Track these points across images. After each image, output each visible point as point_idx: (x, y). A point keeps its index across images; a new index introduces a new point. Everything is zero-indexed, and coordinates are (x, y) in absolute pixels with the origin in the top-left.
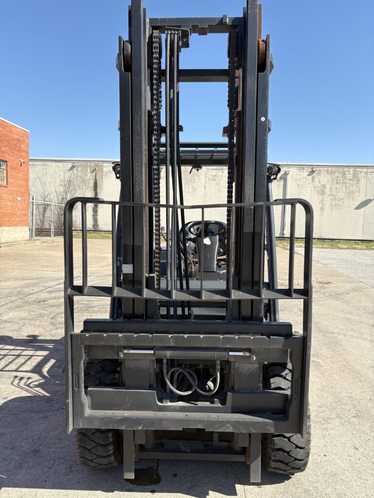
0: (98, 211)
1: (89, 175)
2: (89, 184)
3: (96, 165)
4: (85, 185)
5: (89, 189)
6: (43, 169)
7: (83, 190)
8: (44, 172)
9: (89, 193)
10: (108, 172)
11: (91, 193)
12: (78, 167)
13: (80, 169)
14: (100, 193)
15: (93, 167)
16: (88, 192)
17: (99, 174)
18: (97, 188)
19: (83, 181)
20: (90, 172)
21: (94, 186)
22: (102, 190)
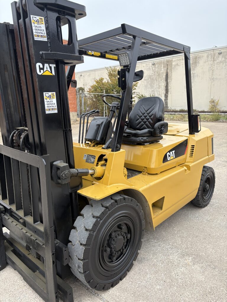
0: (168, 96)
1: (163, 69)
2: (162, 77)
3: (168, 61)
4: (160, 78)
5: (163, 80)
7: (158, 81)
9: (163, 83)
10: (175, 65)
12: (156, 65)
14: (170, 82)
15: (165, 63)
17: (169, 68)
18: (168, 79)
19: (159, 75)
20: (164, 67)
21: (166, 78)
22: (171, 80)
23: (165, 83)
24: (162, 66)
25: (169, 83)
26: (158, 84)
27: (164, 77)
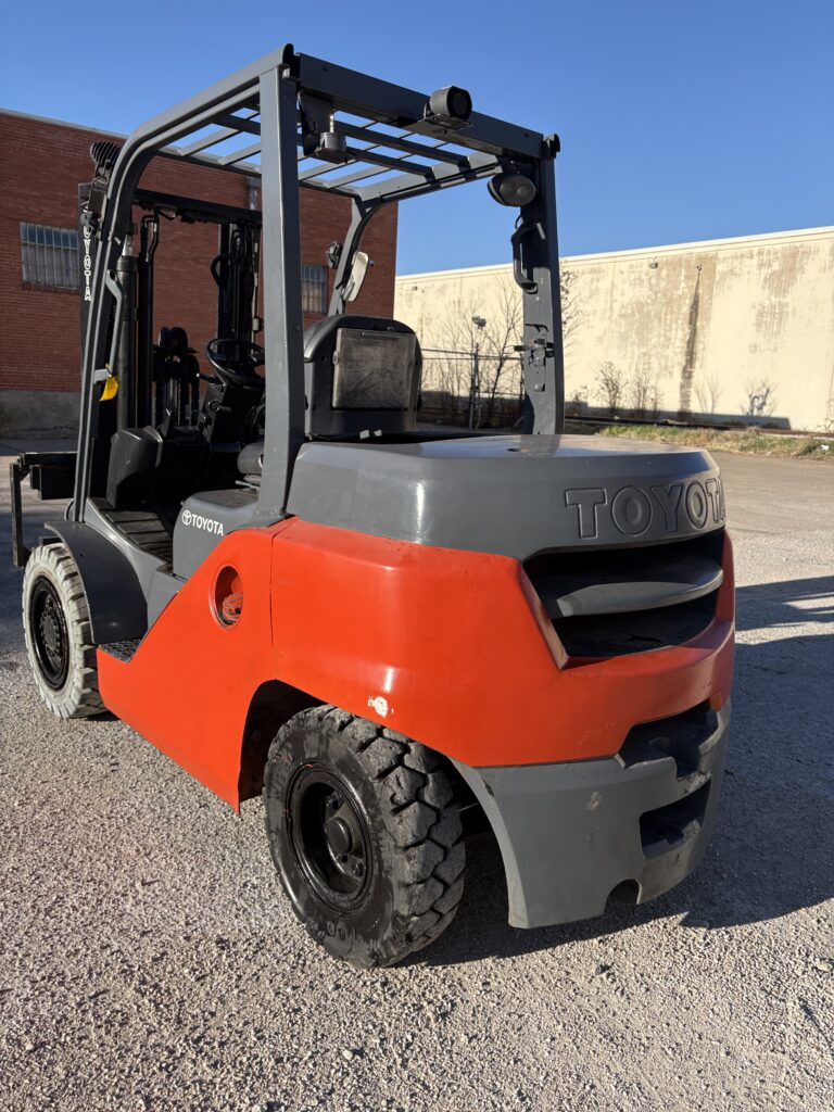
0: (693, 374)
1: (683, 285)
2: (679, 309)
3: (701, 259)
4: (672, 312)
5: (680, 322)
6: (592, 280)
7: (666, 323)
8: (593, 287)
9: (679, 330)
10: (726, 274)
11: (683, 330)
12: (662, 269)
13: (664, 273)
14: (703, 328)
15: (693, 263)
16: (676, 329)
17: (705, 282)
18: (696, 318)
19: (669, 303)
20: (687, 277)
21: (691, 314)
22: (708, 320)
23: (688, 331)
24: (680, 275)
25: (699, 332)
26: (662, 332)
27: (686, 309)
